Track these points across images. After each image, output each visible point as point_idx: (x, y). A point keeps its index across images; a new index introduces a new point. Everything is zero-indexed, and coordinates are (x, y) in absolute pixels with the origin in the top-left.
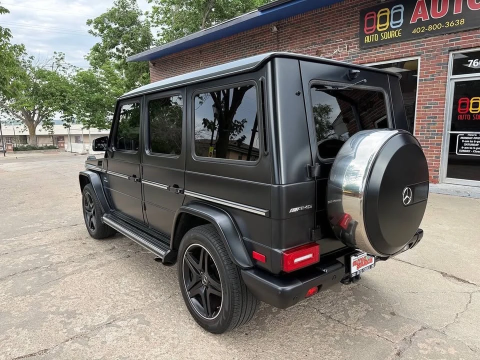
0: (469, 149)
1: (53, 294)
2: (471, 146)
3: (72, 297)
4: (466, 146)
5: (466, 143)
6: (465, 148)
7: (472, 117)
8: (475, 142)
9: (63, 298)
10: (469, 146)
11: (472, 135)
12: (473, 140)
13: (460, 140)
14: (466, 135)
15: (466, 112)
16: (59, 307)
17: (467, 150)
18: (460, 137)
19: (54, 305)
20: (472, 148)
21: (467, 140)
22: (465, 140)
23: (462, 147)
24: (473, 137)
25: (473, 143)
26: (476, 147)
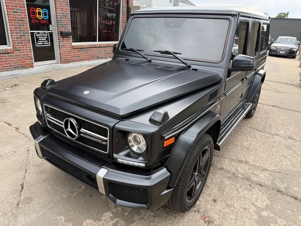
0: (42, 42)
1: (289, 164)
2: (43, 40)
3: (281, 154)
4: (40, 40)
5: (40, 38)
6: (40, 42)
7: (39, 21)
8: (44, 37)
9: (286, 157)
10: (41, 40)
11: (42, 33)
12: (43, 36)
13: (36, 37)
14: (38, 33)
15: (35, 18)
16: (291, 154)
17: (41, 42)
18: (36, 34)
19: (293, 156)
20: (43, 41)
21: (40, 36)
22: (39, 36)
23: (39, 41)
24: (42, 34)
25: (43, 38)
26: (45, 40)
